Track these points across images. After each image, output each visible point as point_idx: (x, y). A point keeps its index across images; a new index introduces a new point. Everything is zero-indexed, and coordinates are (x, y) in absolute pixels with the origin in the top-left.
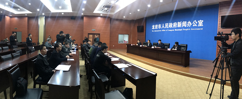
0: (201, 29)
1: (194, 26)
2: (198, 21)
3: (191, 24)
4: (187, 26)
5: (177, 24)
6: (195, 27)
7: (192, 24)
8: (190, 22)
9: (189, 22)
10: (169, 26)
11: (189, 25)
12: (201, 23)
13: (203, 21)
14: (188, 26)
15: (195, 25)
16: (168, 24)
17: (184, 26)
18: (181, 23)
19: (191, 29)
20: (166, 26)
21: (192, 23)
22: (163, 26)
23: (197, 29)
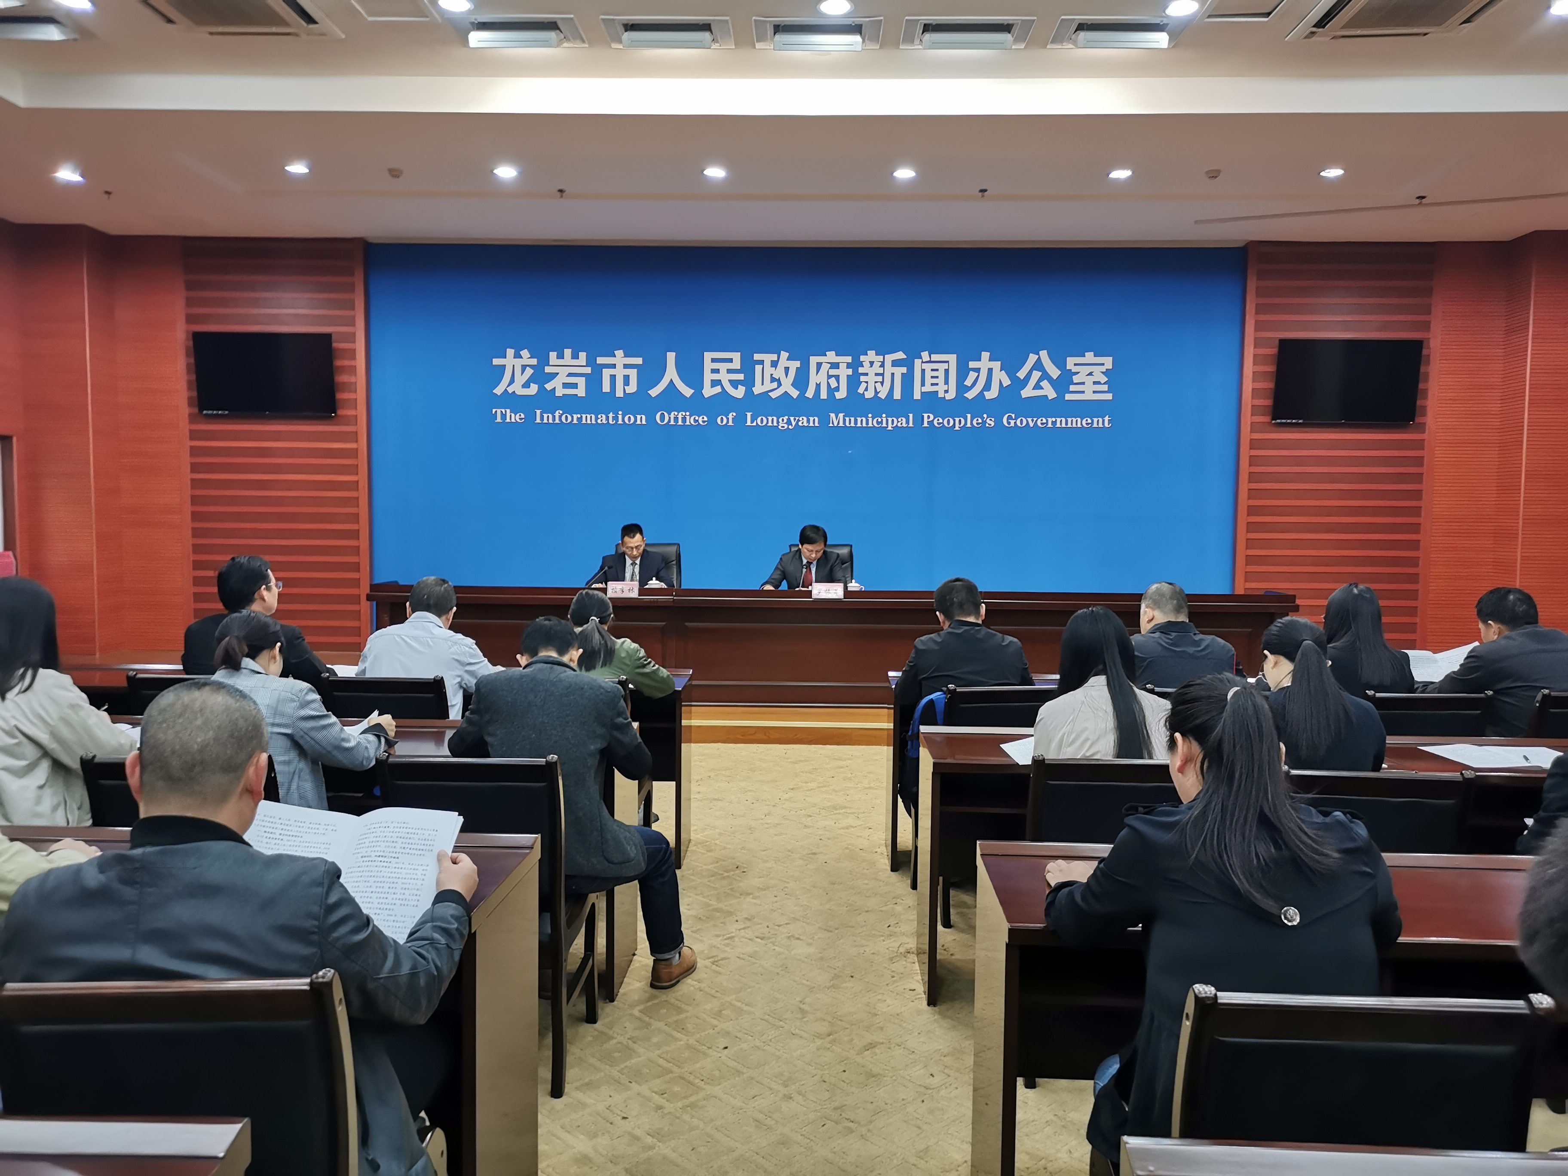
0: (1098, 422)
2: (1071, 362)
3: (1007, 382)
5: (855, 365)
6: (1039, 406)
8: (996, 365)
9: (985, 362)
11: (987, 386)
12: (1091, 375)
14: (970, 395)
15: (1037, 386)
17: (928, 388)
19: (999, 421)
20: (708, 377)
22: (671, 374)
23: (1061, 422)
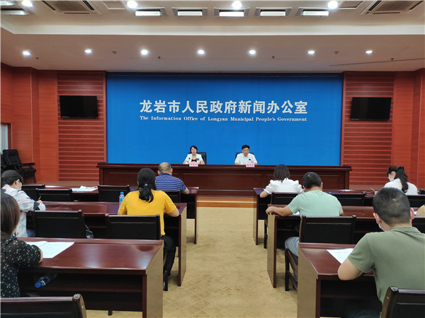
0: (303, 120)
1: (284, 112)
3: (279, 109)
4: (266, 110)
6: (287, 115)
7: (280, 107)
8: (276, 104)
9: (273, 103)
10: (209, 109)
11: (273, 110)
12: (301, 107)
13: (306, 103)
15: (287, 110)
16: (205, 102)
17: (257, 110)
18: (248, 104)
19: (276, 120)
20: (198, 108)
21: (280, 105)
22: (188, 107)
23: (293, 120)
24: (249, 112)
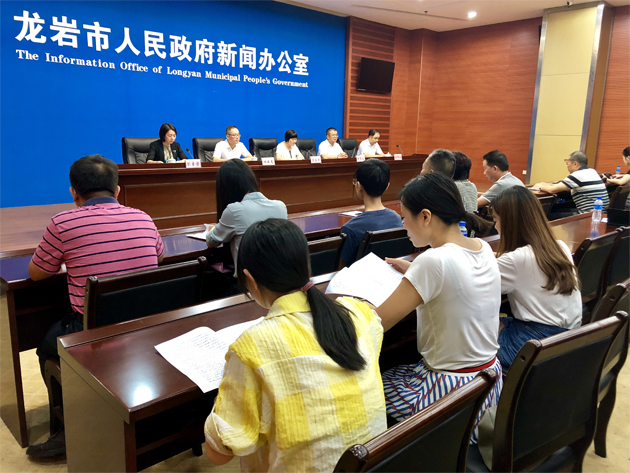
0: (304, 85)
1: (281, 69)
2: (295, 57)
3: (274, 63)
4: (258, 65)
5: (216, 47)
6: (284, 76)
7: (276, 60)
8: (270, 55)
9: (266, 53)
10: (168, 50)
11: (267, 65)
12: (302, 63)
13: (307, 58)
14: (261, 68)
15: (284, 67)
19: (271, 82)
22: (127, 41)
23: (292, 84)
24: (233, 65)
